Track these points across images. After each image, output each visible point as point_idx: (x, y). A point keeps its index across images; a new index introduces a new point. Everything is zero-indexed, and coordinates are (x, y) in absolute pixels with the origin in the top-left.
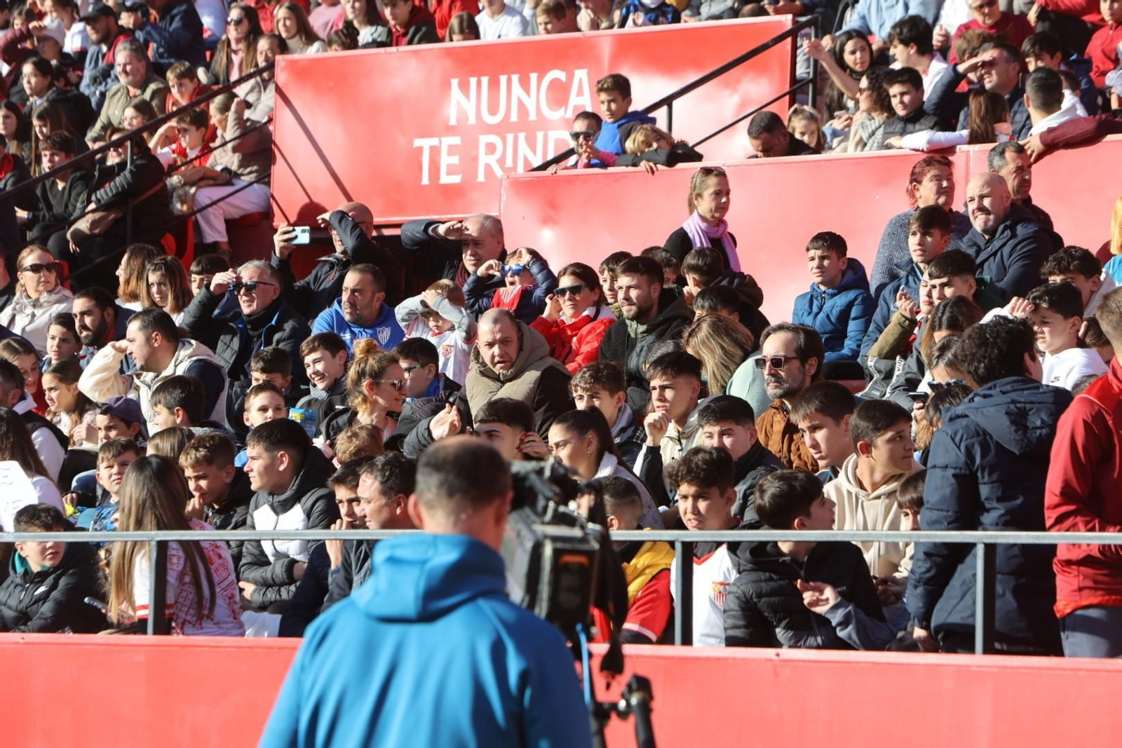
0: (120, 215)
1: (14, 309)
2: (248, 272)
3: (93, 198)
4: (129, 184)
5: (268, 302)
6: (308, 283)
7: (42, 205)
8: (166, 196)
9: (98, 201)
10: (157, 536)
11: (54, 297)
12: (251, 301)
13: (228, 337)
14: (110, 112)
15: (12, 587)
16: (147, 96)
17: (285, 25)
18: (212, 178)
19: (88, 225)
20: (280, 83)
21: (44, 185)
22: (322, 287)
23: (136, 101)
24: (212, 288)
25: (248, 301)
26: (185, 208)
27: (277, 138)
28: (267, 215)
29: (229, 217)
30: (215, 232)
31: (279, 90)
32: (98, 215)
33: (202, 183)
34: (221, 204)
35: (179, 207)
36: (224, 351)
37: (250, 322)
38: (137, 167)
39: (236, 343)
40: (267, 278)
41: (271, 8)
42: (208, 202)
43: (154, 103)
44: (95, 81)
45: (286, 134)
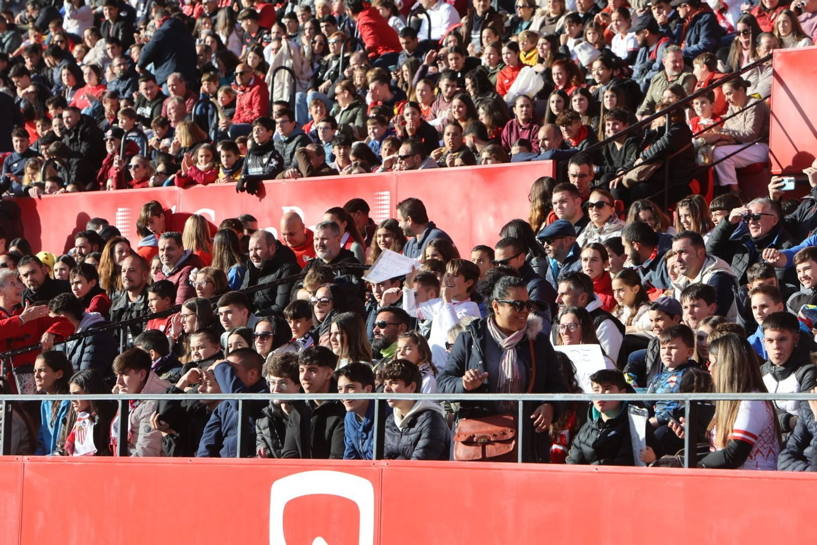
0: (659, 166)
1: (586, 235)
2: (755, 206)
3: (641, 155)
4: (666, 145)
5: (770, 227)
6: (795, 216)
7: (606, 161)
8: (693, 152)
9: (645, 157)
10: (690, 396)
11: (613, 226)
12: (757, 228)
13: (740, 255)
14: (653, 94)
15: (589, 430)
16: (680, 82)
17: (783, 26)
18: (726, 140)
19: (636, 175)
20: (776, 70)
21: (607, 147)
22: (806, 219)
23: (672, 85)
24: (730, 219)
25: (754, 228)
26: (707, 161)
27: (774, 109)
28: (767, 164)
29: (738, 166)
30: (728, 177)
31: (775, 74)
32: (643, 168)
33: (719, 143)
34: (733, 157)
35: (703, 160)
36: (738, 264)
37: (757, 243)
38: (672, 132)
39: (746, 258)
40: (768, 210)
41: (769, 16)
42: (723, 156)
43: (685, 86)
44: (643, 72)
45: (781, 105)
